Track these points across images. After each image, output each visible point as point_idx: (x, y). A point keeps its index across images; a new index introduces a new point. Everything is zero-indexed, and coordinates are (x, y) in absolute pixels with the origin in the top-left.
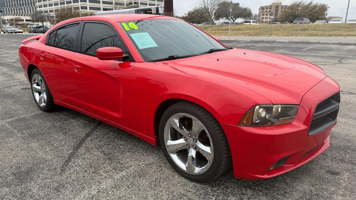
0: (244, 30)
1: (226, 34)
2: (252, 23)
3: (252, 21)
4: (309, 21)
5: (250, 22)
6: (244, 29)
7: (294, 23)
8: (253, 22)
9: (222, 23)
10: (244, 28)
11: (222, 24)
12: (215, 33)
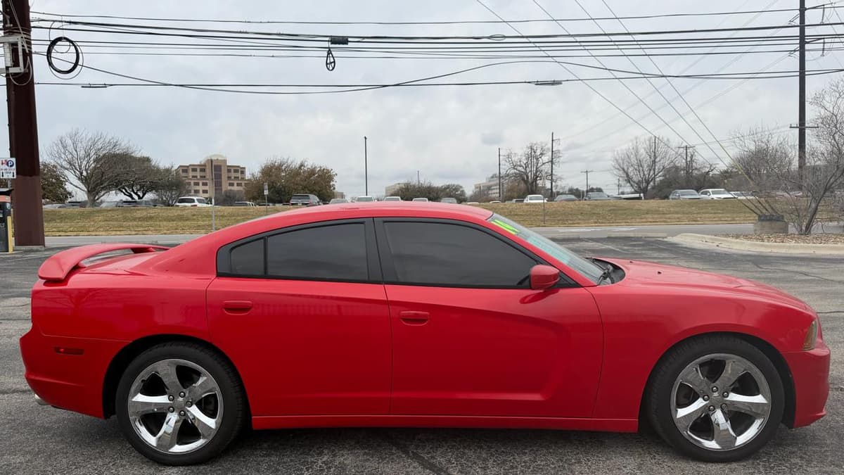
0: (194, 219)
1: (151, 228)
2: (196, 203)
3: (197, 200)
4: (318, 200)
5: (193, 201)
6: (195, 217)
7: (293, 204)
8: (200, 201)
9: (118, 202)
10: (194, 215)
11: (117, 206)
12: (122, 227)
